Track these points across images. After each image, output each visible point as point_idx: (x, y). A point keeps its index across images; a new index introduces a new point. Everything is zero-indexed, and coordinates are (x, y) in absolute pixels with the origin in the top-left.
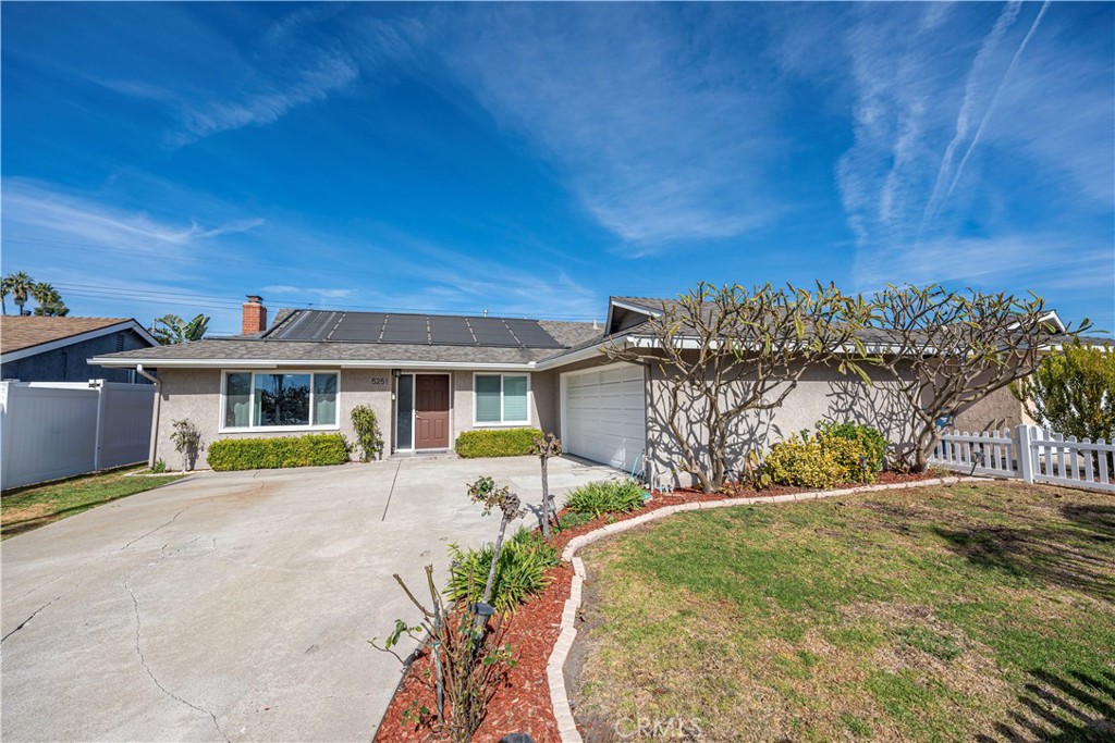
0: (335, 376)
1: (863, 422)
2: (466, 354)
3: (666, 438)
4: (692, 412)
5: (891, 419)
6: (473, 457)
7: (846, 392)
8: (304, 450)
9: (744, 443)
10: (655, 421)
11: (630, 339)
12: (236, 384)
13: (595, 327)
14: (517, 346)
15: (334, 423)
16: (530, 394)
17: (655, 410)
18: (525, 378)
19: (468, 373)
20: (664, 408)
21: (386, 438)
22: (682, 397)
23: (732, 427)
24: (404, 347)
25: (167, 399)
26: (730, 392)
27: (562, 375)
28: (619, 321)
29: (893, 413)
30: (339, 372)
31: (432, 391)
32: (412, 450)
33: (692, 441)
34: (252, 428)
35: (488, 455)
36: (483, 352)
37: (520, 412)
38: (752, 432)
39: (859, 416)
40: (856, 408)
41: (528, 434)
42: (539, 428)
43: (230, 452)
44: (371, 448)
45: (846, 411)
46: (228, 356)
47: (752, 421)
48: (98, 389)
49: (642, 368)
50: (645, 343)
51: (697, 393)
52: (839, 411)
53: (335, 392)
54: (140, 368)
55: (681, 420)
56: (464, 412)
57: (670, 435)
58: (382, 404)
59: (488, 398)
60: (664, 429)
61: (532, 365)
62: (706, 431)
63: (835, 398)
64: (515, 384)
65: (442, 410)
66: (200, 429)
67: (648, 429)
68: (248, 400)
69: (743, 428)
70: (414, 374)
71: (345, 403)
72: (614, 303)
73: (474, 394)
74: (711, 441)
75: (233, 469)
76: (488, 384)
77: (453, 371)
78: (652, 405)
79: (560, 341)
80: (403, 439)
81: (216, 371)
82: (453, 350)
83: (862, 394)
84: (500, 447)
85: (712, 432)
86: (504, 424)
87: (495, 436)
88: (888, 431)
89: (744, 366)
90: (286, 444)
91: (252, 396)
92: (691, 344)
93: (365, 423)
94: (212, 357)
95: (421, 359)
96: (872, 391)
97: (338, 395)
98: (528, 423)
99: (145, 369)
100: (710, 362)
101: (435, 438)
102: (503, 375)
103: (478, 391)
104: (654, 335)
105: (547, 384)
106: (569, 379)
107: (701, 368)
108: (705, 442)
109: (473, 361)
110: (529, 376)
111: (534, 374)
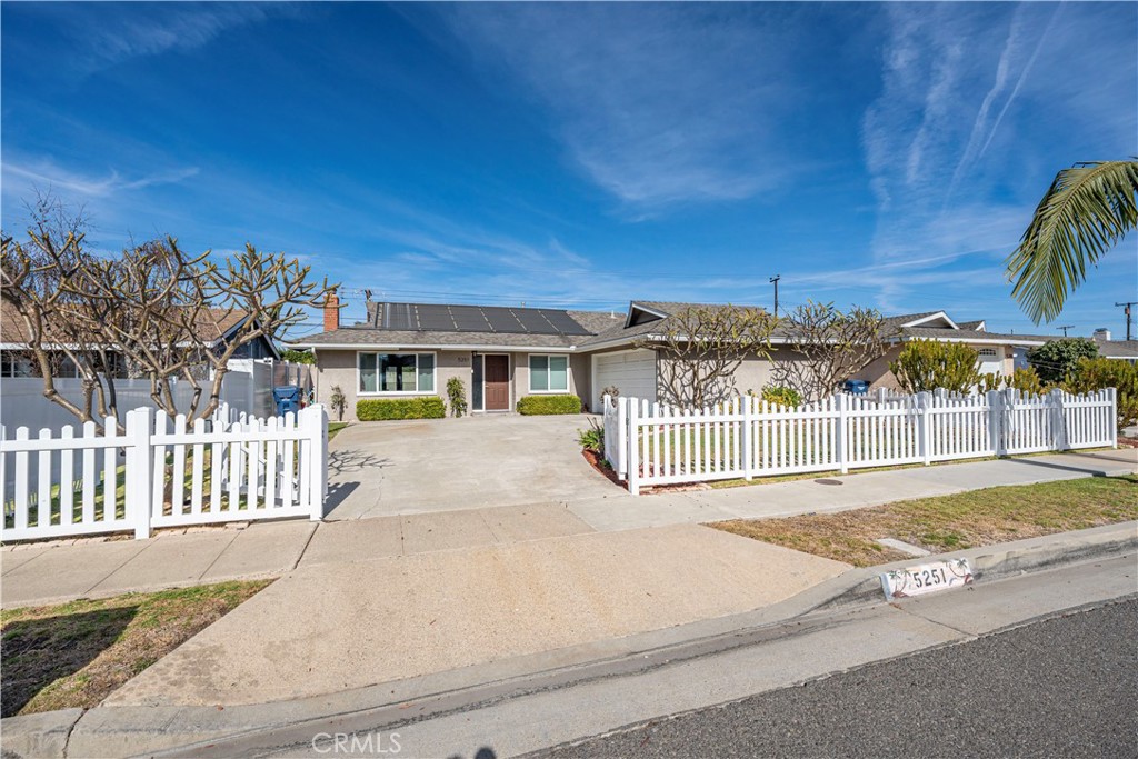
0: (432, 356)
1: (793, 387)
2: (523, 340)
3: (668, 395)
4: (684, 380)
5: (812, 386)
6: (531, 414)
7: (783, 368)
8: (419, 407)
9: (716, 398)
10: (662, 384)
11: (649, 336)
12: (367, 361)
13: (613, 317)
14: (557, 334)
15: (432, 389)
16: (569, 370)
17: (662, 378)
18: (565, 358)
19: (525, 354)
20: (667, 377)
21: (469, 399)
22: (678, 370)
23: (708, 389)
24: (478, 334)
25: (322, 371)
26: (708, 368)
27: (593, 356)
28: (636, 318)
29: (814, 382)
30: (435, 353)
31: (497, 368)
32: (484, 410)
33: (684, 397)
34: (378, 393)
35: (541, 413)
36: (536, 338)
37: (562, 383)
38: (721, 392)
39: (790, 383)
40: (790, 378)
41: (569, 398)
42: (575, 394)
43: (371, 408)
44: (459, 407)
45: (782, 380)
46: (366, 342)
47: (722, 385)
48: (271, 364)
49: (654, 352)
50: (657, 338)
51: (687, 368)
52: (778, 380)
53: (432, 367)
54: (313, 350)
55: (677, 383)
56: (522, 382)
57: (671, 393)
58: (465, 375)
59: (539, 373)
60: (667, 389)
61: (573, 348)
62: (692, 390)
63: (775, 372)
64: (559, 362)
65: (503, 381)
66: (345, 392)
67: (658, 389)
68: (375, 373)
69: (715, 389)
70: (484, 355)
71: (441, 376)
72: (634, 306)
73: (529, 369)
74: (695, 395)
75: (373, 420)
76: (539, 362)
77: (513, 353)
78: (660, 374)
79: (588, 329)
80: (477, 403)
81: (353, 352)
82: (514, 336)
83: (793, 370)
84: (549, 407)
85: (695, 389)
86: (551, 391)
87: (547, 399)
88: (810, 393)
89: (711, 351)
90: (406, 403)
91: (378, 370)
92: (684, 338)
93: (454, 389)
94: (356, 342)
95: (494, 344)
96: (801, 368)
97: (435, 370)
98: (568, 391)
99: (316, 351)
100: (694, 350)
101: (499, 403)
102: (550, 356)
103: (531, 367)
104: (662, 333)
105: (582, 363)
106: (599, 359)
107: (689, 352)
108: (691, 398)
109: (530, 345)
110: (568, 356)
111: (572, 355)
